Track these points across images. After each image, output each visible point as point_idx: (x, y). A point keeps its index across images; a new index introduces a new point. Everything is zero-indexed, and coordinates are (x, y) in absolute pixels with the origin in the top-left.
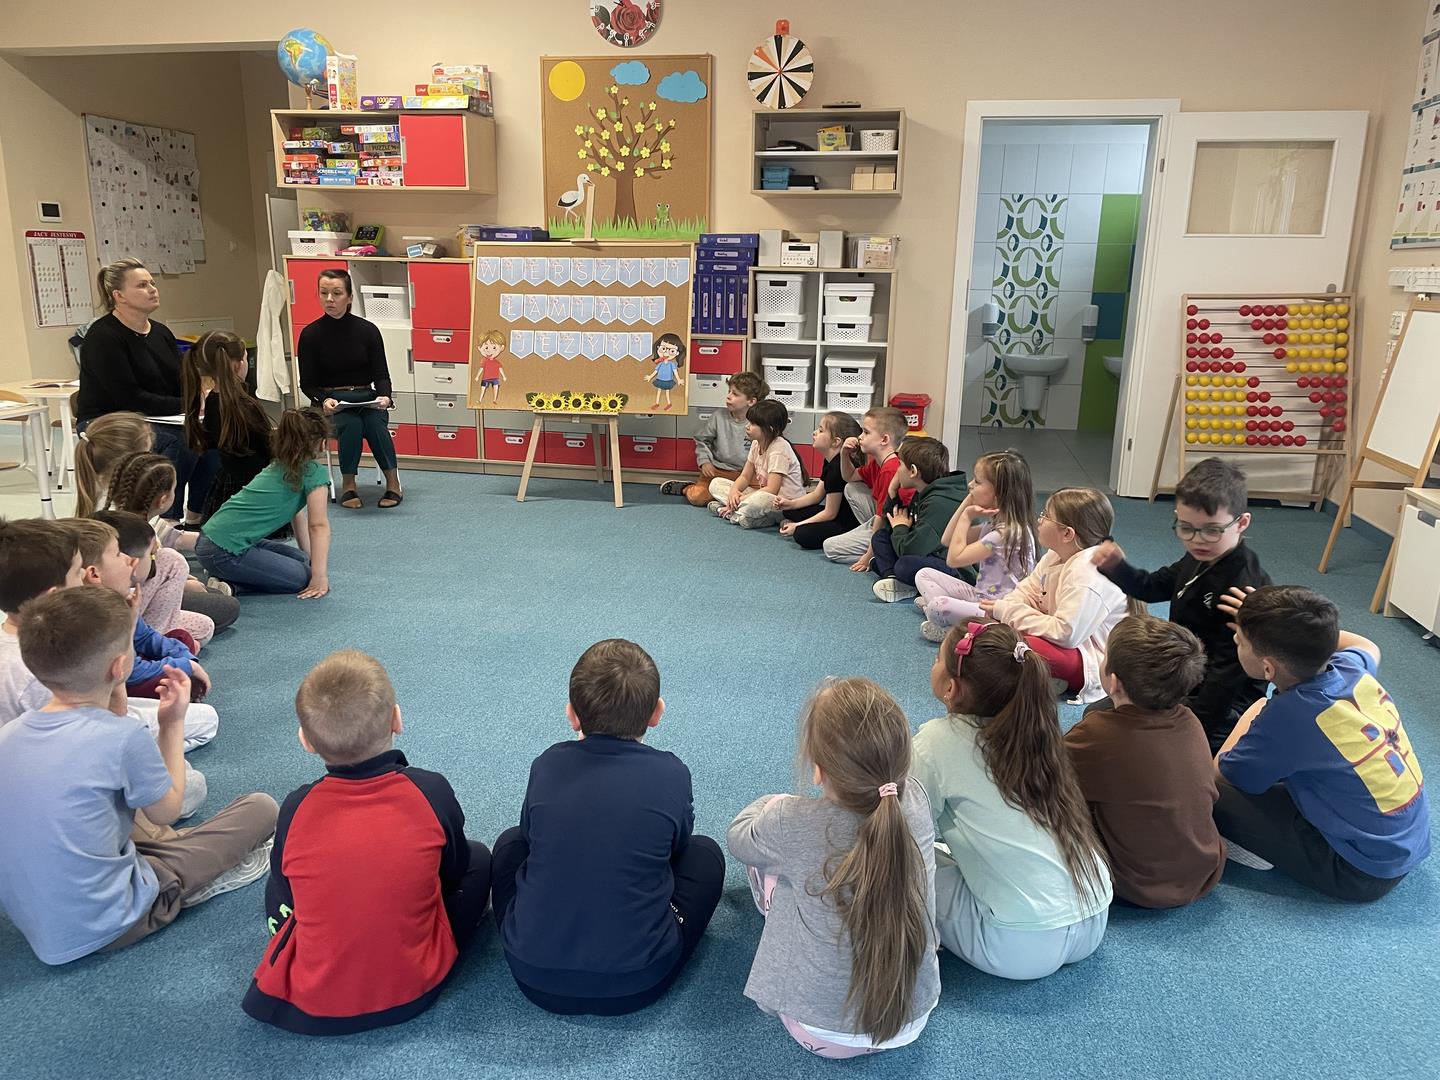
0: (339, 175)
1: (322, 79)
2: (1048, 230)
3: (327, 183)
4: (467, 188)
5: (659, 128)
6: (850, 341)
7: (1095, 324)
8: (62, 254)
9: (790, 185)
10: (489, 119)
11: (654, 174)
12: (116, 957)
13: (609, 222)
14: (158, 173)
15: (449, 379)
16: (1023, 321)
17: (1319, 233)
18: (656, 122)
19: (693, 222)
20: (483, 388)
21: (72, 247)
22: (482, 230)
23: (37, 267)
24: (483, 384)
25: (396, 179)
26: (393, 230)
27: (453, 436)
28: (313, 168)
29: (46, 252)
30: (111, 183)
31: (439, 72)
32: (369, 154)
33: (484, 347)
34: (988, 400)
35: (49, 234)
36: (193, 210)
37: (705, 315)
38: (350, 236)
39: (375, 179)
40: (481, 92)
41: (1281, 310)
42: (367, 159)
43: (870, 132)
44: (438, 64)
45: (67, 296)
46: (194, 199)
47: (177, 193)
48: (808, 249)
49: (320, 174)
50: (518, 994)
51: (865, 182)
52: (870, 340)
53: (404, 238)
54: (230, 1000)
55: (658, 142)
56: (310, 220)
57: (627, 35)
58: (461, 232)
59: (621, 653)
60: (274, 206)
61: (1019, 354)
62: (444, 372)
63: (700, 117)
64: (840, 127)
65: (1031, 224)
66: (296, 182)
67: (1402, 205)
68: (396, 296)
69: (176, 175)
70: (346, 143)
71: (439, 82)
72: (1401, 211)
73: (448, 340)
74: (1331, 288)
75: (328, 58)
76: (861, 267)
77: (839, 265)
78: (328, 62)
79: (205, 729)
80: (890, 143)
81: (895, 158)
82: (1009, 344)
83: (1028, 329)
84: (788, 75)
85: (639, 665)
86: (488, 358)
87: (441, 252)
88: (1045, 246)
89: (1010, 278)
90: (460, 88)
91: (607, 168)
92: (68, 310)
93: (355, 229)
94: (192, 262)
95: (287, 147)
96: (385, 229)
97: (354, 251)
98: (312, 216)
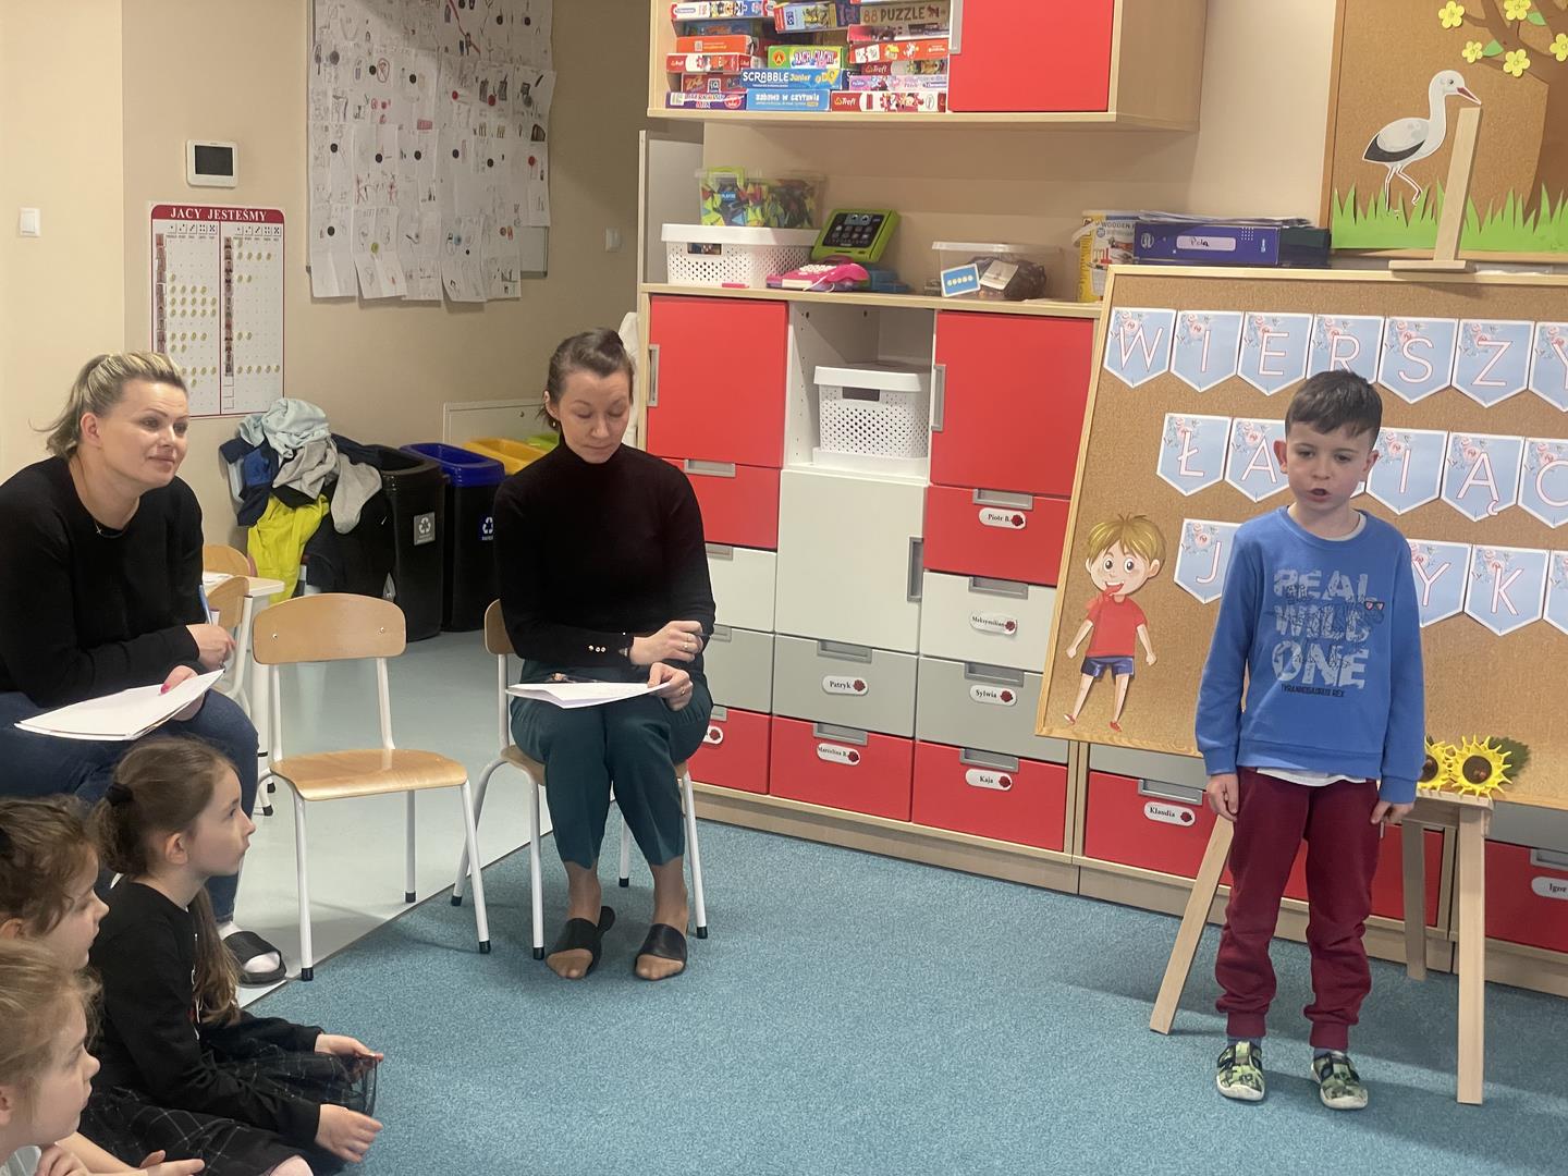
0: (794, 86)
3: (767, 106)
4: (1111, 115)
13: (1513, 206)
14: (462, 79)
15: (1010, 626)
20: (1087, 680)
21: (253, 241)
22: (1141, 229)
23: (167, 287)
24: (1087, 668)
25: (926, 95)
26: (917, 220)
28: (734, 69)
29: (194, 252)
30: (355, 98)
32: (871, 31)
33: (1102, 560)
35: (205, 213)
36: (532, 161)
38: (810, 236)
39: (877, 95)
42: (865, 45)
45: (229, 349)
46: (537, 134)
47: (502, 122)
49: (749, 84)
53: (937, 246)
56: (718, 198)
58: (1086, 230)
60: (655, 155)
62: (997, 606)
66: (690, 105)
68: (897, 397)
69: (504, 83)
70: (820, 6)
73: (1017, 521)
86: (1108, 595)
87: (1032, 281)
91: (1522, 53)
92: (226, 380)
93: (827, 217)
94: (516, 276)
95: (680, 16)
96: (899, 218)
97: (811, 277)
98: (722, 190)
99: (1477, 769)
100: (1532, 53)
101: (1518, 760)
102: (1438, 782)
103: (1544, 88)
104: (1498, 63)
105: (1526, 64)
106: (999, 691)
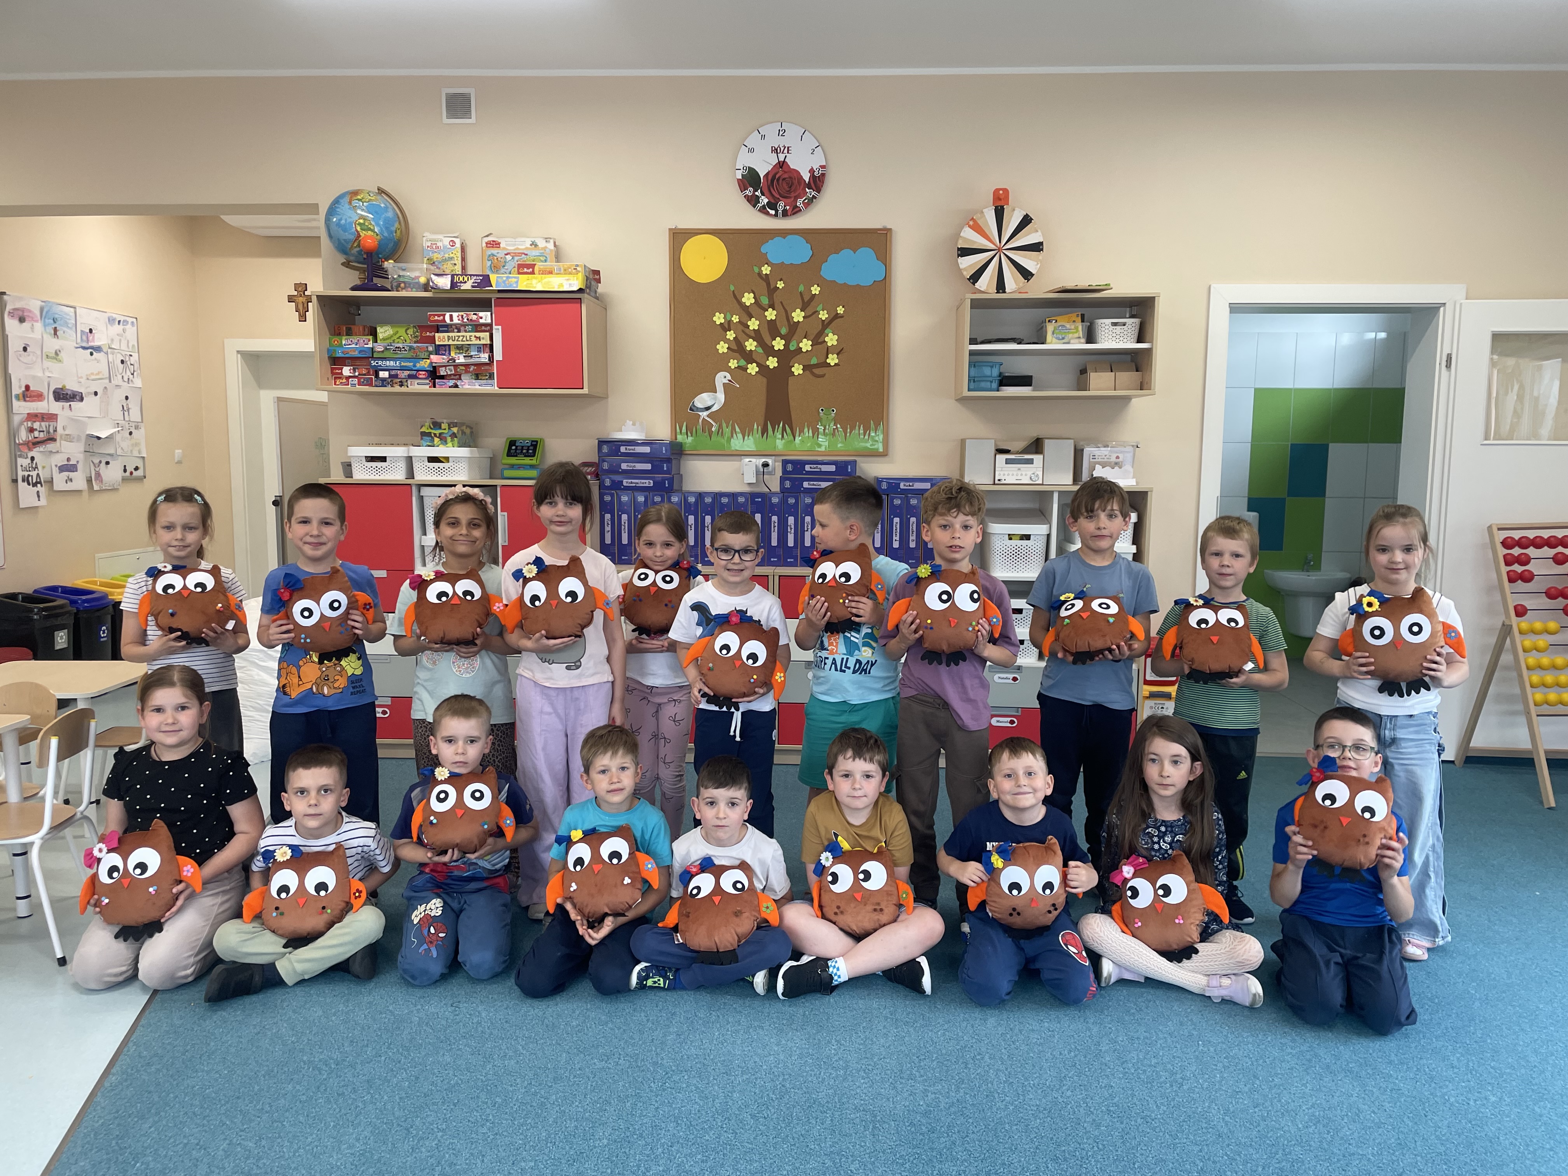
4: (585, 391)
5: (823, 315)
9: (1000, 385)
10: (599, 299)
11: (816, 371)
13: (757, 431)
18: (821, 306)
19: (867, 429)
40: (593, 270)
43: (1107, 322)
48: (1031, 462)
55: (822, 333)
57: (782, 203)
64: (1073, 315)
77: (1070, 482)
80: (1134, 335)
84: (1010, 253)
91: (755, 364)
100: (759, 365)
103: (765, 380)
104: (745, 369)
105: (757, 369)
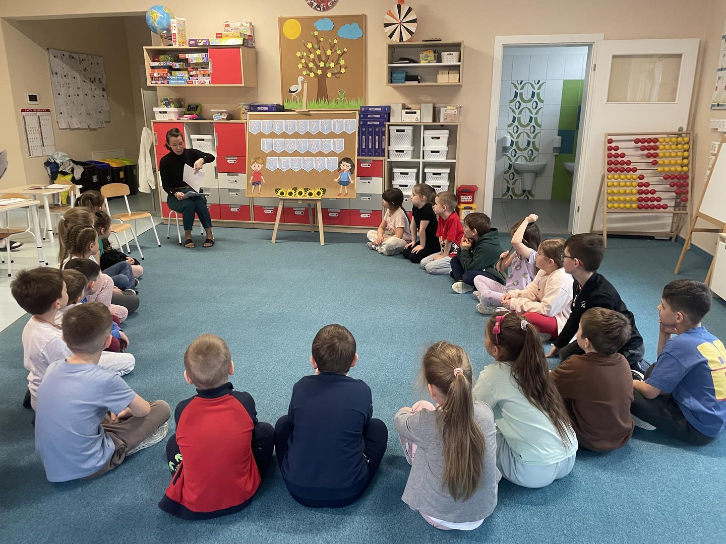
0: (178, 79)
1: (169, 30)
2: (535, 99)
3: (173, 83)
4: (243, 85)
5: (339, 52)
6: (437, 159)
7: (560, 146)
8: (39, 120)
9: (406, 81)
10: (253, 49)
11: (337, 76)
12: (95, 482)
13: (314, 101)
14: (85, 77)
15: (236, 181)
16: (523, 144)
17: (675, 101)
18: (337, 49)
19: (357, 100)
20: (254, 186)
21: (45, 117)
22: (251, 106)
23: (27, 127)
24: (253, 184)
26: (206, 106)
27: (238, 210)
28: (165, 76)
29: (32, 119)
30: (62, 83)
31: (228, 26)
32: (193, 68)
33: (253, 165)
34: (505, 185)
35: (33, 110)
36: (103, 96)
37: (364, 147)
38: (184, 110)
39: (196, 81)
40: (249, 36)
41: (655, 141)
42: (192, 71)
43: (447, 53)
44: (226, 22)
45: (42, 141)
46: (104, 90)
47: (96, 87)
48: (415, 113)
49: (169, 79)
50: (290, 498)
51: (444, 79)
52: (447, 159)
53: (212, 110)
54: (152, 502)
55: (338, 60)
56: (164, 102)
57: (322, 5)
58: (240, 107)
59: (338, 333)
60: (145, 94)
61: (521, 162)
62: (233, 178)
63: (359, 46)
64: (431, 51)
65: (527, 96)
66: (156, 83)
67: (717, 87)
68: (208, 140)
69: (95, 78)
70: (182, 63)
71: (228, 31)
72: (716, 90)
73: (235, 162)
74: (681, 129)
75: (171, 20)
76: (442, 121)
77: (431, 120)
78: (171, 22)
79: (129, 365)
80: (456, 59)
81: (459, 66)
82: (516, 157)
83: (526, 149)
84: (404, 24)
85: (346, 338)
86: (255, 171)
87: (230, 117)
88: (534, 107)
89: (516, 123)
90: (239, 34)
92: (43, 148)
93: (186, 106)
94: (104, 122)
95: (152, 65)
96: (201, 106)
97: (187, 117)
98: (165, 100)
99: (318, 193)
100: (314, 73)
101: (324, 191)
102: (313, 196)
103: (317, 79)
104: (309, 75)
105: (314, 75)
106: (235, 193)
